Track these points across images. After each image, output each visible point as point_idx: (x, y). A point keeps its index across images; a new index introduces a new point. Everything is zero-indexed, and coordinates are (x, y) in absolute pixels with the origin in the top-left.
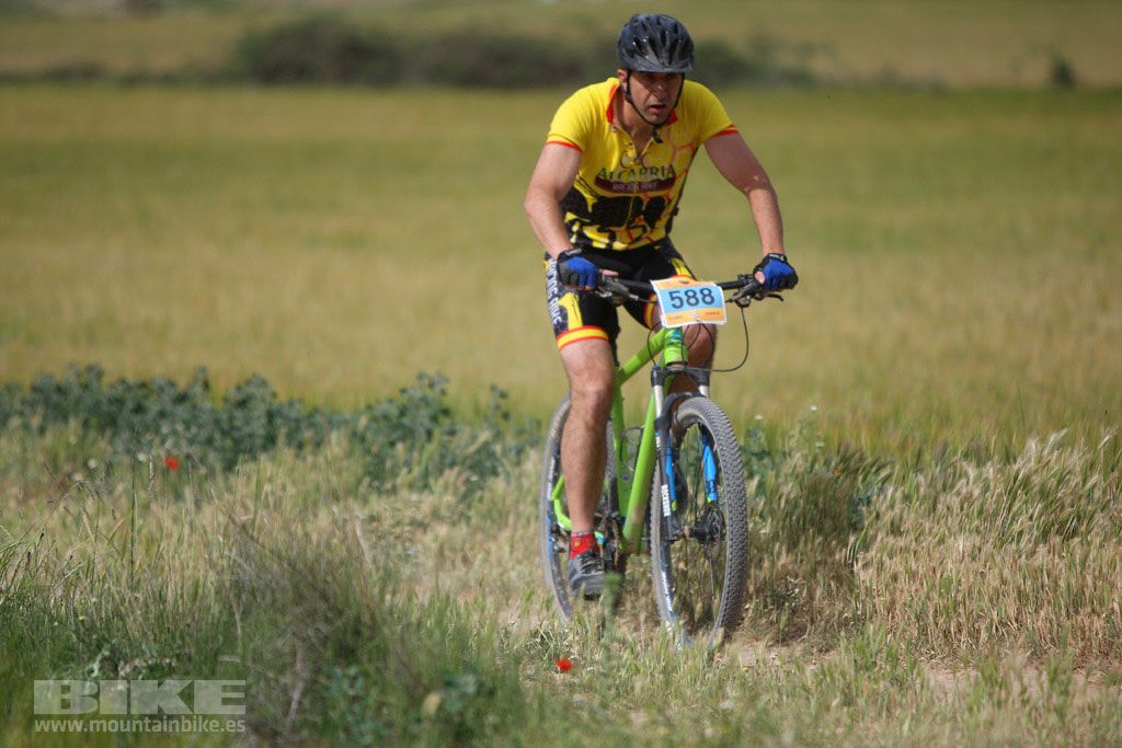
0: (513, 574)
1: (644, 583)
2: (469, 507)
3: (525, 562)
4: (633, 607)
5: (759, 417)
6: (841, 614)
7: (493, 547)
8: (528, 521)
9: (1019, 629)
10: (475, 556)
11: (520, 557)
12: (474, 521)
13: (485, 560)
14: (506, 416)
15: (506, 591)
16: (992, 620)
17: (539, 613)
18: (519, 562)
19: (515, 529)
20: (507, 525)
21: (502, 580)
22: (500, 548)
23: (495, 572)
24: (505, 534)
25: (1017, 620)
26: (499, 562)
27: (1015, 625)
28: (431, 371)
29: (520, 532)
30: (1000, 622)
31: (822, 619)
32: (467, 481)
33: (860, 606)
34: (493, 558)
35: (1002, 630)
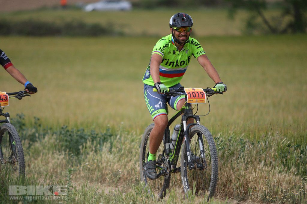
0: (42, 169)
1: (78, 171)
2: (29, 151)
3: (46, 166)
4: (75, 178)
5: (109, 125)
6: (132, 179)
7: (36, 162)
8: (46, 154)
9: (180, 183)
10: (31, 164)
11: (44, 164)
12: (31, 154)
13: (34, 165)
14: (40, 125)
15: (40, 173)
16: (173, 180)
17: (49, 179)
18: (44, 165)
19: (43, 157)
20: (40, 156)
21: (39, 171)
22: (38, 162)
23: (37, 169)
24: (40, 158)
25: (180, 180)
26: (38, 166)
27: (179, 181)
28: (20, 113)
29: (44, 157)
30: (175, 181)
31: (127, 181)
32: (29, 144)
33: (137, 177)
34: (36, 165)
35: (176, 183)
